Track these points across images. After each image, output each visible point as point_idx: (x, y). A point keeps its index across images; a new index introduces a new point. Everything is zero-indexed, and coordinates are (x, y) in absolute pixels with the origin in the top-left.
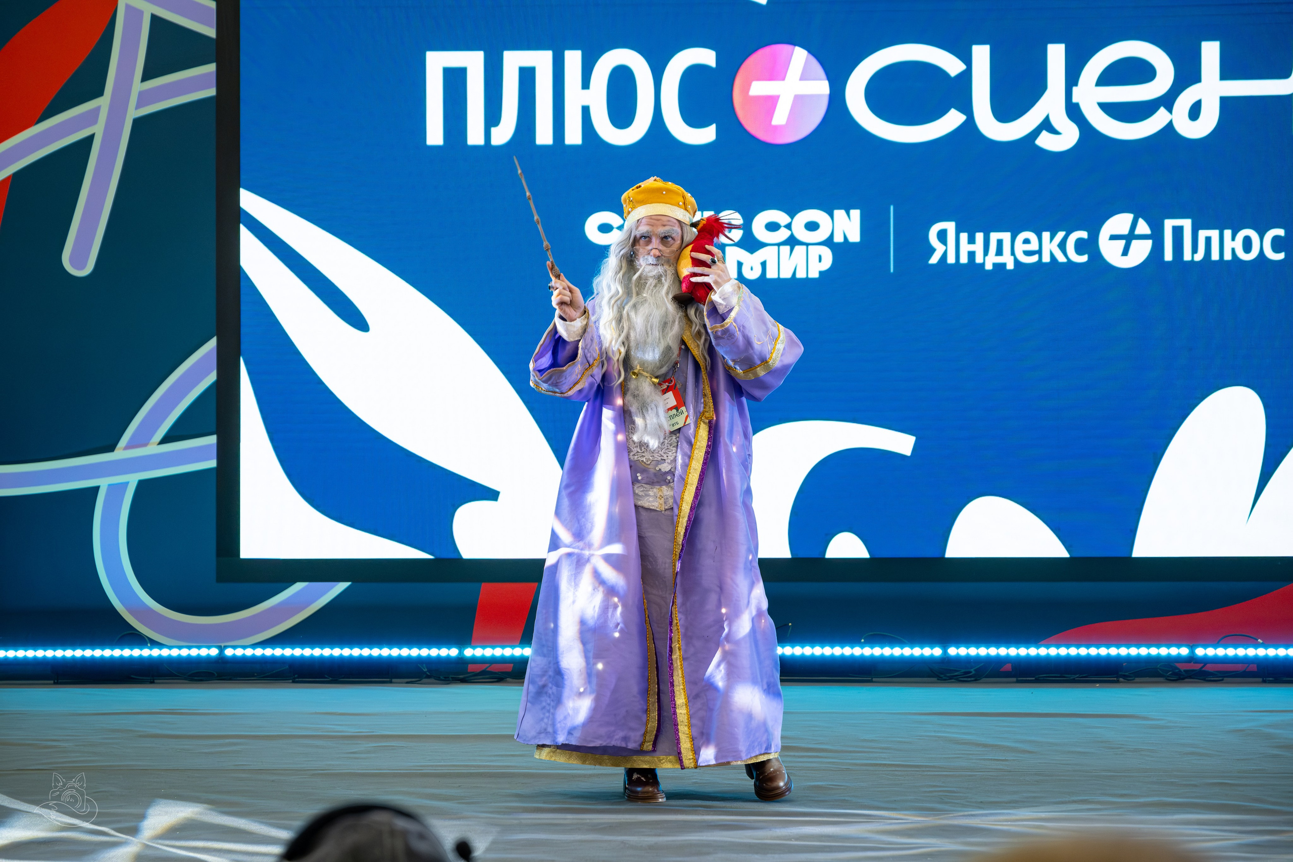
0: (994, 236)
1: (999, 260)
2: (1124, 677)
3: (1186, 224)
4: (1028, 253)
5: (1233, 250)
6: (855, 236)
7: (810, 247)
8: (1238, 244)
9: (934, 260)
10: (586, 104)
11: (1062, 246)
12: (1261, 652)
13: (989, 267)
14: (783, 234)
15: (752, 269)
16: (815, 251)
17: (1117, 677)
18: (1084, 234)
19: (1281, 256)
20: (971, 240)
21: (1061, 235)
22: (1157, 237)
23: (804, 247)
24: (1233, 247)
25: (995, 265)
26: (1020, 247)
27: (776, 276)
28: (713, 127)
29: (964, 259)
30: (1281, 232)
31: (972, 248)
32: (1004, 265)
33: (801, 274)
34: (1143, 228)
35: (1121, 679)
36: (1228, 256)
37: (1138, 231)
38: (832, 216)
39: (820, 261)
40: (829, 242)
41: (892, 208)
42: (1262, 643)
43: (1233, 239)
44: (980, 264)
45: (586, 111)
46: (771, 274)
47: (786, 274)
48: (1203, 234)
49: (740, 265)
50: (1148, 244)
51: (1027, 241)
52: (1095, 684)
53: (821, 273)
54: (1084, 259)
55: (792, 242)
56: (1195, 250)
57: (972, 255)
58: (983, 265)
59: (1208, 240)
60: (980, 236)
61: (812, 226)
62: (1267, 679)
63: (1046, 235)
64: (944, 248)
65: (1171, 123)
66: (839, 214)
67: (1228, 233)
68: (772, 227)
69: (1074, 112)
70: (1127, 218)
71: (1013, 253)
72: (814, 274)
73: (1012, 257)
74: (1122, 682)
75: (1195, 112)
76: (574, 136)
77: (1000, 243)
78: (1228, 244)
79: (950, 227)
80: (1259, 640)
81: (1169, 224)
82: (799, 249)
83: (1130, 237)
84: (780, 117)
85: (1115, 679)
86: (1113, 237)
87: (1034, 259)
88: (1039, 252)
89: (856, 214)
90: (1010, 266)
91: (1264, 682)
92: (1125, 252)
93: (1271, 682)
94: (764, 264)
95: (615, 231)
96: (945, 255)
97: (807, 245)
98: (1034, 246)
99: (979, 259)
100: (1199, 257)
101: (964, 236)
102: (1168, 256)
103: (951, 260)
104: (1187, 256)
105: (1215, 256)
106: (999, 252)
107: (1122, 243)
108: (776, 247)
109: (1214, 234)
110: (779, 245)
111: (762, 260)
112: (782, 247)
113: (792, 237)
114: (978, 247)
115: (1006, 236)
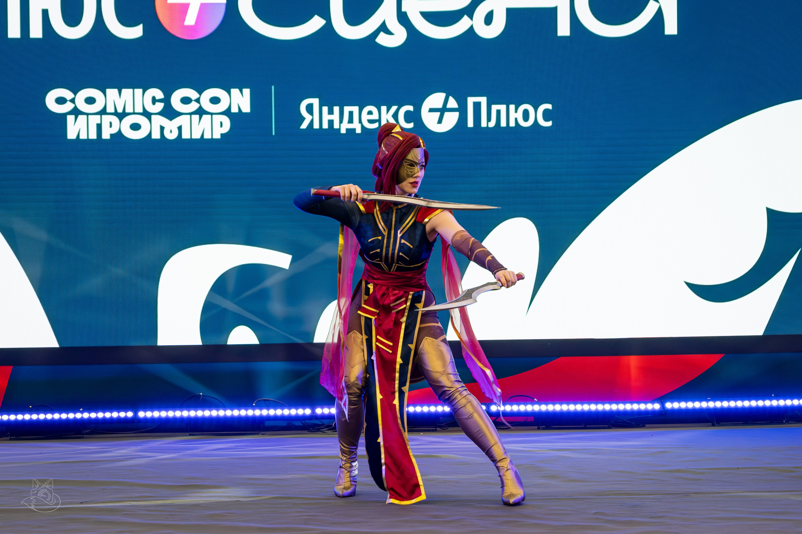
0: (347, 109)
1: (351, 126)
2: (440, 427)
3: (483, 100)
4: (371, 121)
5: (516, 119)
6: (246, 109)
7: (214, 116)
8: (520, 115)
9: (304, 126)
10: (45, 8)
11: (395, 116)
12: (536, 408)
13: (343, 131)
14: (194, 106)
15: (171, 132)
16: (217, 119)
17: (436, 427)
18: (410, 108)
19: (549, 124)
20: (331, 112)
21: (394, 108)
22: (462, 110)
23: (210, 116)
24: (516, 117)
25: (347, 130)
26: (365, 117)
27: (189, 137)
28: (141, 26)
29: (325, 126)
30: (549, 106)
31: (331, 117)
32: (354, 130)
33: (207, 136)
34: (452, 103)
35: (438, 429)
36: (512, 124)
37: (449, 106)
38: (229, 93)
39: (221, 126)
40: (227, 112)
41: (273, 87)
42: (537, 401)
43: (516, 112)
44: (337, 129)
45: (45, 13)
46: (186, 135)
47: (197, 135)
48: (495, 108)
49: (162, 128)
50: (456, 115)
51: (370, 113)
52: (419, 433)
53: (222, 135)
54: (411, 125)
55: (201, 112)
56: (489, 119)
57: (331, 122)
58: (339, 129)
59: (498, 112)
60: (336, 109)
61: (215, 100)
62: (541, 427)
63: (384, 108)
64: (311, 117)
65: (472, 28)
66: (235, 92)
67: (512, 107)
68: (186, 101)
69: (403, 18)
70: (442, 96)
71: (360, 121)
72: (217, 136)
73: (360, 125)
74: (439, 431)
75: (489, 19)
76: (36, 32)
77: (351, 114)
78: (513, 115)
79: (315, 102)
80: (535, 399)
81: (471, 101)
82: (206, 117)
83: (443, 110)
84: (190, 19)
85: (434, 429)
86: (431, 110)
87: (376, 125)
88: (379, 121)
89: (247, 92)
90: (359, 131)
91: (539, 429)
92: (440, 121)
93: (544, 429)
94: (180, 128)
95: (68, 102)
96: (312, 122)
97: (212, 114)
98: (375, 116)
99: (336, 126)
100: (492, 124)
101: (325, 109)
102: (470, 124)
103: (316, 126)
104: (484, 124)
105: (503, 124)
106: (351, 121)
107: (438, 114)
108: (189, 116)
109: (503, 108)
110: (191, 114)
111: (179, 125)
112: (193, 116)
113: (201, 107)
114: (336, 117)
115: (355, 109)
